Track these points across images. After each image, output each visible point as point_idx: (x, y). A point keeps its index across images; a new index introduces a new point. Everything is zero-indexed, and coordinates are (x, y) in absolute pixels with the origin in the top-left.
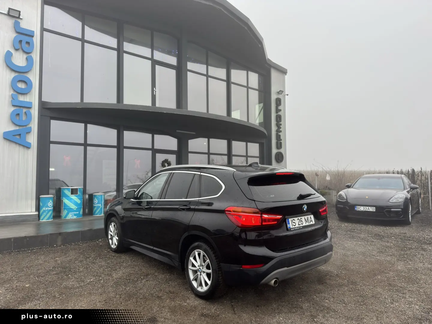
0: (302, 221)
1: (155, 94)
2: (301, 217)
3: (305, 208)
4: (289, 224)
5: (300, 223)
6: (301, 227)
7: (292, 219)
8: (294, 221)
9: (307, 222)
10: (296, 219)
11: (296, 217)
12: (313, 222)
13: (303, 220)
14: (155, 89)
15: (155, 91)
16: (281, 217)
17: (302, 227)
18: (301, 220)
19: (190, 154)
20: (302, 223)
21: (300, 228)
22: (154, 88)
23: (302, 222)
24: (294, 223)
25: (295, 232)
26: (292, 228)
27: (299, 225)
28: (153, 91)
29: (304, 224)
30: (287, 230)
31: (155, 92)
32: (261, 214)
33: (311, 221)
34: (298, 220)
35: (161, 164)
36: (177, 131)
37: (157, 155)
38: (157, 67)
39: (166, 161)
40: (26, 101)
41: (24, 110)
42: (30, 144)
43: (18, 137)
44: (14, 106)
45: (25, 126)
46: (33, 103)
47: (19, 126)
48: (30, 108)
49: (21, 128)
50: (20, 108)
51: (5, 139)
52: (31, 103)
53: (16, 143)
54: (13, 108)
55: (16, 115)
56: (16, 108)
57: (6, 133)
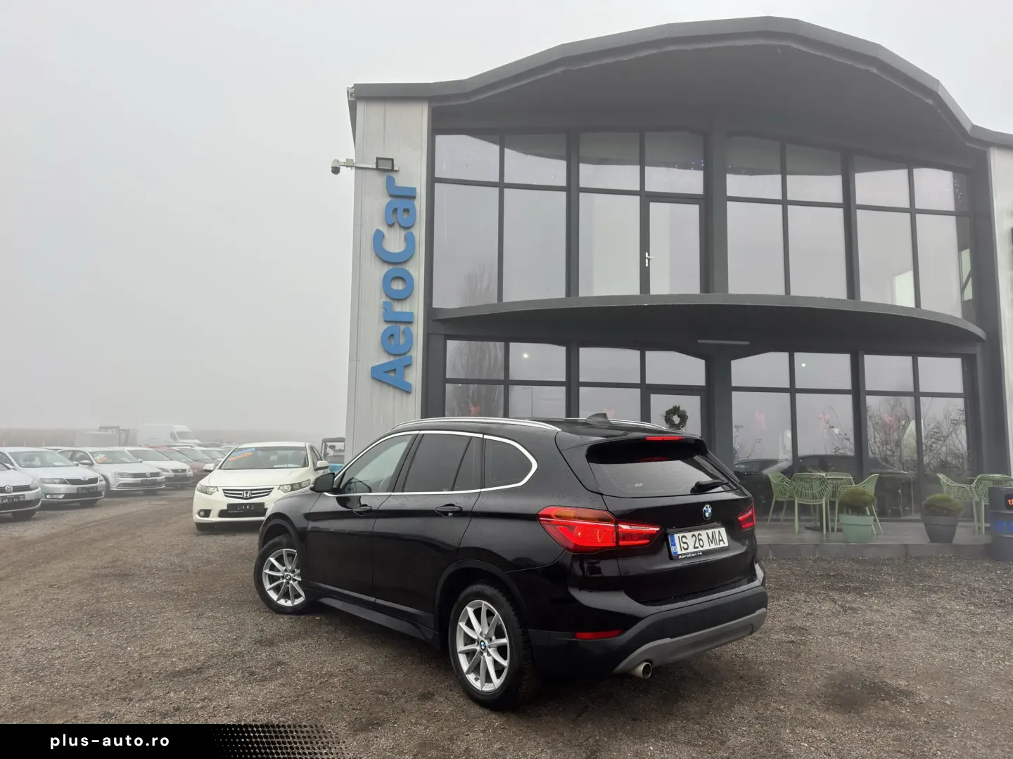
0: (701, 539)
1: (647, 265)
2: (701, 532)
3: (708, 511)
4: (674, 545)
5: (697, 545)
6: (700, 552)
7: (681, 535)
8: (684, 540)
9: (712, 542)
10: (689, 535)
11: (689, 531)
12: (725, 543)
13: (704, 537)
14: (649, 255)
15: (649, 260)
16: (657, 531)
17: (701, 554)
18: (700, 537)
19: (734, 394)
20: (702, 545)
21: (696, 555)
22: (647, 254)
23: (701, 542)
25: (686, 563)
26: (681, 555)
27: (695, 548)
28: (642, 259)
29: (706, 547)
30: (672, 557)
31: (647, 261)
32: (616, 523)
33: (720, 541)
34: (694, 537)
35: (664, 418)
36: (699, 341)
37: (655, 398)
38: (655, 207)
39: (675, 410)
40: (404, 310)
41: (402, 327)
42: (410, 385)
43: (392, 374)
44: (387, 322)
45: (405, 354)
46: (415, 313)
47: (395, 355)
48: (411, 323)
49: (397, 358)
50: (396, 324)
51: (373, 378)
52: (411, 314)
53: (390, 385)
54: (386, 326)
55: (389, 337)
56: (390, 325)
57: (374, 370)
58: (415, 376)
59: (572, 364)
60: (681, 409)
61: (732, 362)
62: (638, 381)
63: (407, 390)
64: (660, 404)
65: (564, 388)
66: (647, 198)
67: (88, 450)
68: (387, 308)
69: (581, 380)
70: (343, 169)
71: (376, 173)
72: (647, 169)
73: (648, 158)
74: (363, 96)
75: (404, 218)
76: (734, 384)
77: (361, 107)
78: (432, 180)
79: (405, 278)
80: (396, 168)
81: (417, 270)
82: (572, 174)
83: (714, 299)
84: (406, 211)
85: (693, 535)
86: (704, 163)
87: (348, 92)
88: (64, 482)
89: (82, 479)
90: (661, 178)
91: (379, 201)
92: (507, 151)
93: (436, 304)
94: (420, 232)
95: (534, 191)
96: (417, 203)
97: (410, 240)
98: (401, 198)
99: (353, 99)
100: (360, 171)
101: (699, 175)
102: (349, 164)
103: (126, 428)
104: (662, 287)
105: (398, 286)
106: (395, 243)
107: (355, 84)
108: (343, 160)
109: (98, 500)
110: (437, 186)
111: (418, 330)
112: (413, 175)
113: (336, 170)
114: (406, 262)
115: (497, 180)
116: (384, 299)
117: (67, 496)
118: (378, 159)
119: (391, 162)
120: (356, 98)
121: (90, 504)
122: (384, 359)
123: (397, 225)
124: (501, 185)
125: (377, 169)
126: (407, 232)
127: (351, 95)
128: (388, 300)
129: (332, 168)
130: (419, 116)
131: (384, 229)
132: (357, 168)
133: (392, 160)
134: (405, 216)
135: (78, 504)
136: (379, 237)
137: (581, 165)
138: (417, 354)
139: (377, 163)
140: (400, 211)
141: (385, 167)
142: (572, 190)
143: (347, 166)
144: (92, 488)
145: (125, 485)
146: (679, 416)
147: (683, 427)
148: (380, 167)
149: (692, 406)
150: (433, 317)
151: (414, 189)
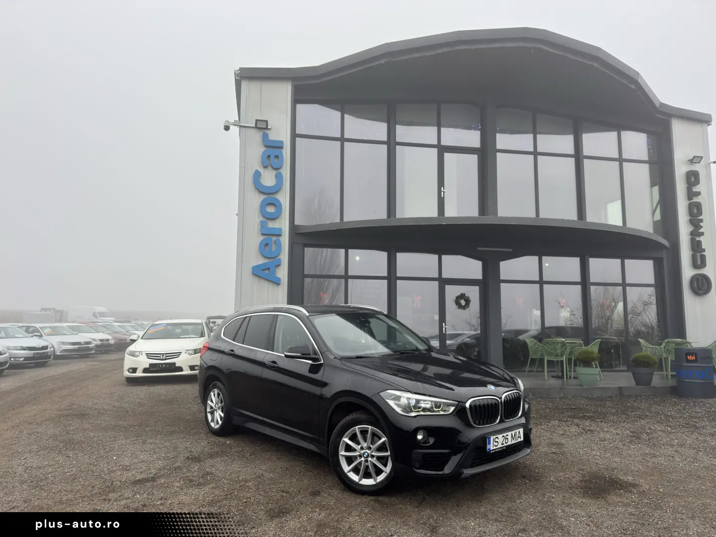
1: (442, 196)
14: (444, 189)
15: (444, 192)
19: (502, 285)
22: (442, 188)
28: (439, 192)
31: (442, 193)
35: (454, 301)
36: (478, 248)
37: (448, 288)
38: (447, 156)
39: (462, 296)
40: (275, 227)
41: (274, 238)
42: (279, 279)
43: (267, 272)
44: (263, 234)
45: (275, 257)
46: (283, 229)
47: (269, 258)
48: (280, 235)
49: (270, 260)
50: (269, 236)
51: (254, 274)
52: (280, 229)
53: (265, 279)
54: (262, 238)
55: (265, 245)
56: (265, 237)
57: (254, 268)
58: (283, 273)
59: (392, 264)
60: (466, 295)
61: (501, 263)
62: (437, 276)
63: (277, 283)
64: (452, 292)
65: (386, 281)
66: (442, 150)
68: (263, 225)
69: (398, 275)
70: (232, 127)
71: (254, 131)
72: (442, 129)
73: (442, 122)
74: (246, 76)
75: (275, 162)
76: (502, 278)
77: (244, 84)
78: (294, 136)
79: (276, 204)
80: (269, 127)
81: (284, 198)
82: (391, 132)
83: (488, 220)
84: (277, 157)
86: (481, 125)
87: (235, 73)
88: (24, 349)
89: (37, 346)
90: (452, 136)
91: (257, 150)
92: (346, 116)
93: (297, 222)
94: (286, 172)
95: (365, 144)
96: (284, 151)
97: (279, 177)
98: (272, 150)
99: (239, 78)
100: (244, 129)
101: (477, 134)
104: (452, 212)
105: (271, 210)
106: (268, 179)
107: (240, 68)
108: (231, 121)
110: (297, 139)
111: (285, 240)
112: (281, 132)
113: (227, 128)
114: (276, 192)
115: (339, 136)
116: (261, 219)
117: (26, 359)
118: (257, 120)
119: (266, 122)
120: (241, 77)
122: (261, 261)
123: (270, 167)
124: (342, 140)
125: (256, 127)
126: (277, 171)
127: (237, 75)
128: (264, 219)
129: (225, 126)
130: (285, 91)
131: (261, 170)
132: (241, 127)
133: (267, 121)
134: (276, 160)
135: (33, 365)
136: (257, 175)
137: (397, 126)
138: (285, 257)
139: (256, 124)
140: (272, 157)
141: (262, 126)
142: (391, 144)
143: (235, 125)
144: (45, 353)
145: (67, 350)
146: (465, 300)
147: (468, 307)
148: (258, 126)
149: (473, 293)
150: (295, 231)
151: (282, 142)
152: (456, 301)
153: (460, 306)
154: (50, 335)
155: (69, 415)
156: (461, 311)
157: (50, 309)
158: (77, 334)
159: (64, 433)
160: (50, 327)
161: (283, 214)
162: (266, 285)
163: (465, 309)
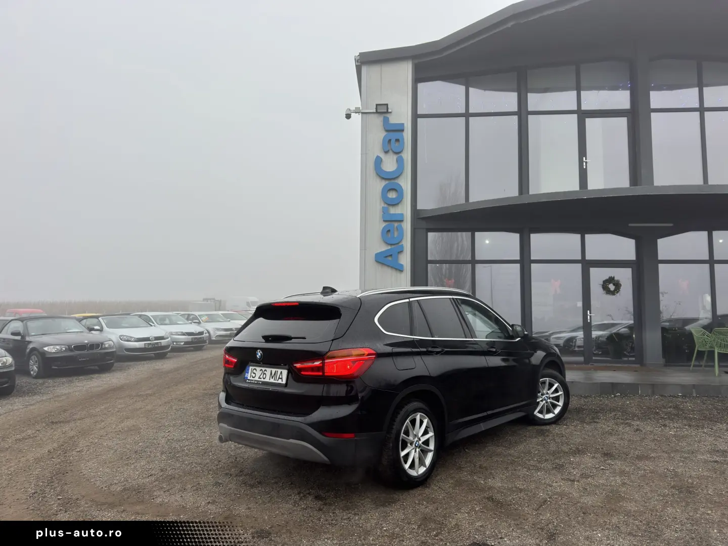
0: (265, 374)
1: (585, 167)
2: (267, 369)
4: (248, 375)
5: (261, 377)
6: (260, 381)
7: (253, 368)
8: (255, 371)
9: (272, 377)
10: (258, 369)
11: (260, 366)
13: (268, 373)
14: (586, 159)
15: (586, 163)
17: (261, 383)
18: (265, 372)
19: (661, 266)
20: (264, 377)
21: (258, 383)
22: (584, 158)
23: (265, 375)
24: (254, 373)
27: (259, 378)
28: (581, 162)
29: (267, 380)
31: (584, 164)
35: (601, 286)
36: (630, 225)
37: (593, 271)
38: (589, 122)
39: (611, 280)
40: (397, 213)
41: (396, 224)
42: (402, 266)
43: (390, 258)
44: (385, 221)
46: (405, 214)
47: (391, 245)
48: (402, 221)
49: (393, 247)
50: (391, 223)
51: (377, 261)
52: (402, 215)
53: (388, 266)
54: (384, 224)
55: (387, 232)
56: (387, 223)
57: (377, 255)
58: (406, 259)
59: (525, 247)
60: (616, 279)
61: (658, 240)
62: (579, 258)
63: (400, 269)
64: (598, 275)
65: (518, 265)
66: (583, 115)
67: (197, 313)
68: (385, 211)
69: (532, 258)
70: (353, 115)
71: (376, 115)
72: (582, 93)
73: (583, 84)
74: (366, 60)
76: (660, 258)
77: (364, 69)
78: (416, 116)
79: (397, 189)
80: (389, 111)
81: (405, 183)
82: (522, 102)
83: (640, 191)
84: (397, 140)
85: (261, 370)
86: (631, 83)
87: (355, 59)
88: (183, 334)
89: (195, 332)
90: (593, 99)
91: (378, 135)
92: (471, 89)
93: (420, 206)
94: (407, 155)
95: (492, 117)
96: (405, 134)
97: (400, 161)
98: (393, 132)
99: (359, 64)
100: (365, 115)
101: (627, 94)
102: (357, 111)
103: (219, 299)
104: (597, 183)
105: (392, 195)
106: (389, 165)
107: (360, 53)
108: (353, 108)
109: (204, 346)
110: (419, 120)
111: (407, 226)
112: (402, 114)
113: (348, 116)
114: (397, 177)
115: (464, 111)
116: (383, 205)
117: (186, 343)
118: (377, 105)
120: (360, 62)
121: (199, 349)
122: (384, 248)
123: (390, 151)
124: (467, 115)
125: (377, 112)
126: (398, 155)
127: (358, 62)
128: (386, 206)
129: (346, 115)
130: (406, 70)
131: (382, 155)
132: (362, 113)
133: (387, 105)
134: (397, 144)
135: (192, 348)
136: (378, 161)
137: (529, 94)
138: (407, 243)
139: (376, 109)
140: (393, 141)
141: (382, 110)
142: (523, 113)
143: (356, 113)
144: (201, 338)
145: (220, 336)
146: (614, 285)
147: (617, 292)
148: (378, 111)
149: (625, 276)
150: (418, 216)
151: (403, 125)
152: (603, 285)
153: (608, 291)
154: (206, 322)
155: (212, 395)
156: (610, 297)
157: (210, 299)
158: (229, 321)
159: (205, 410)
160: (207, 315)
161: (404, 200)
162: (388, 271)
163: (614, 294)
